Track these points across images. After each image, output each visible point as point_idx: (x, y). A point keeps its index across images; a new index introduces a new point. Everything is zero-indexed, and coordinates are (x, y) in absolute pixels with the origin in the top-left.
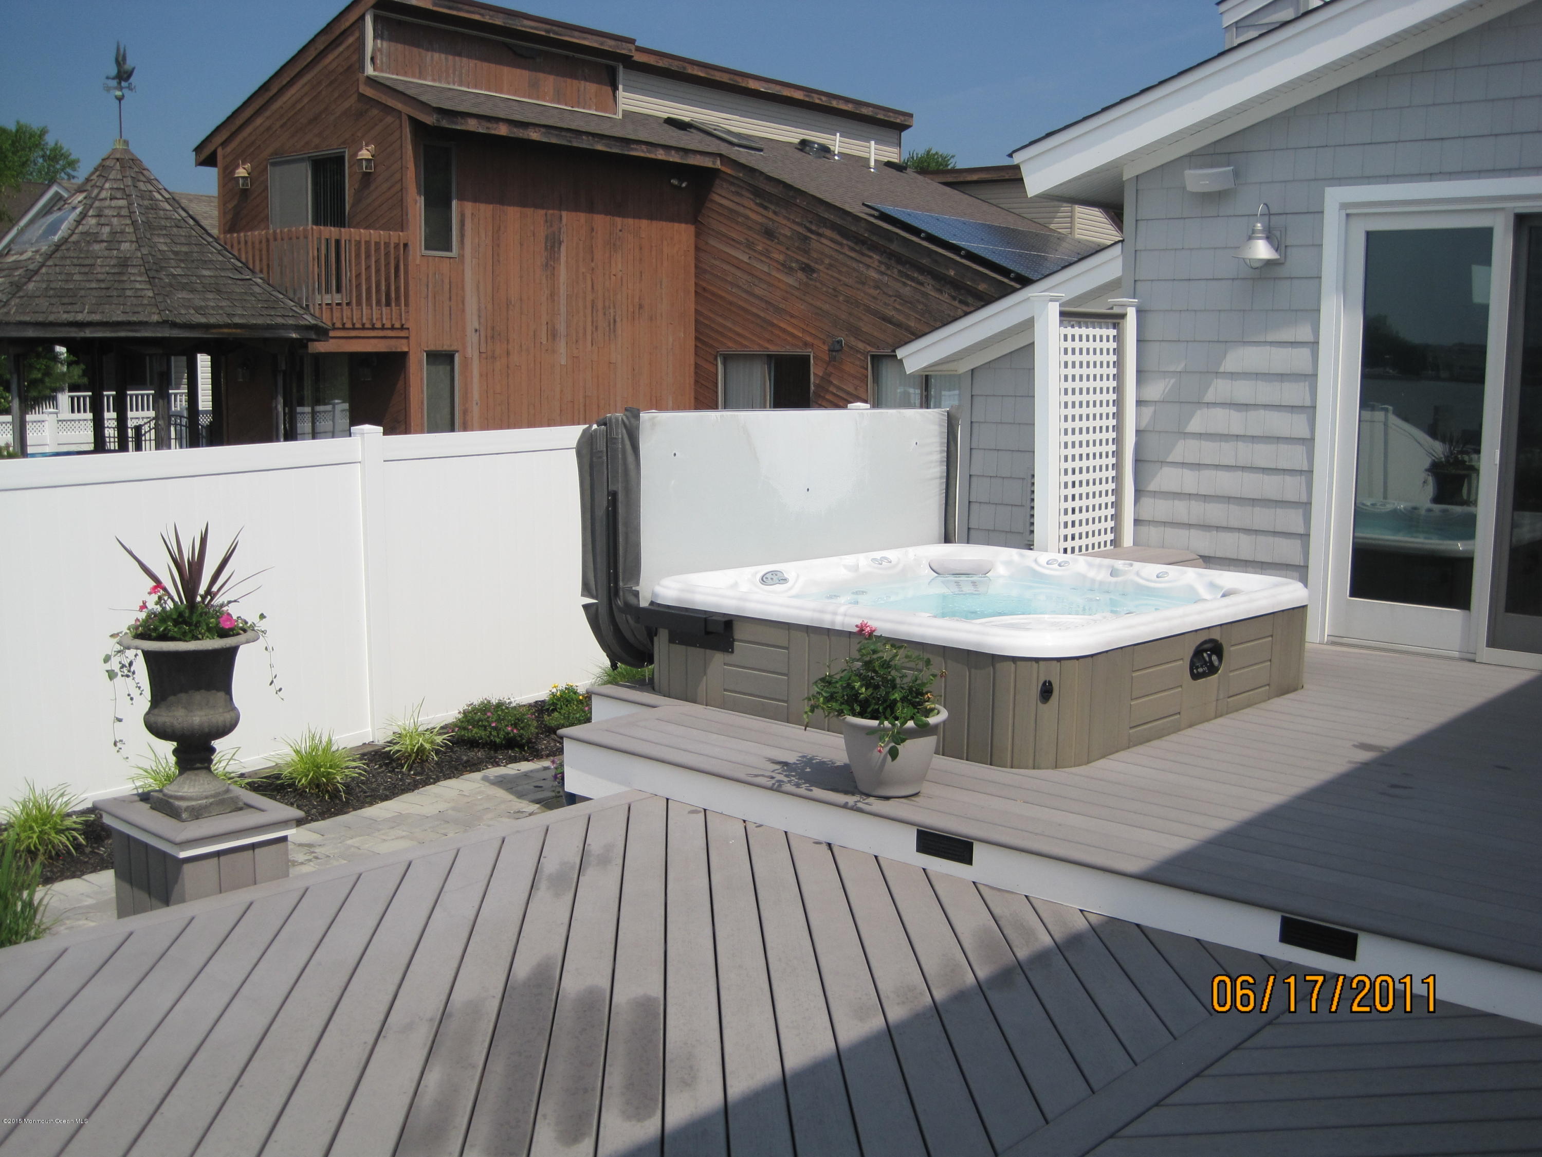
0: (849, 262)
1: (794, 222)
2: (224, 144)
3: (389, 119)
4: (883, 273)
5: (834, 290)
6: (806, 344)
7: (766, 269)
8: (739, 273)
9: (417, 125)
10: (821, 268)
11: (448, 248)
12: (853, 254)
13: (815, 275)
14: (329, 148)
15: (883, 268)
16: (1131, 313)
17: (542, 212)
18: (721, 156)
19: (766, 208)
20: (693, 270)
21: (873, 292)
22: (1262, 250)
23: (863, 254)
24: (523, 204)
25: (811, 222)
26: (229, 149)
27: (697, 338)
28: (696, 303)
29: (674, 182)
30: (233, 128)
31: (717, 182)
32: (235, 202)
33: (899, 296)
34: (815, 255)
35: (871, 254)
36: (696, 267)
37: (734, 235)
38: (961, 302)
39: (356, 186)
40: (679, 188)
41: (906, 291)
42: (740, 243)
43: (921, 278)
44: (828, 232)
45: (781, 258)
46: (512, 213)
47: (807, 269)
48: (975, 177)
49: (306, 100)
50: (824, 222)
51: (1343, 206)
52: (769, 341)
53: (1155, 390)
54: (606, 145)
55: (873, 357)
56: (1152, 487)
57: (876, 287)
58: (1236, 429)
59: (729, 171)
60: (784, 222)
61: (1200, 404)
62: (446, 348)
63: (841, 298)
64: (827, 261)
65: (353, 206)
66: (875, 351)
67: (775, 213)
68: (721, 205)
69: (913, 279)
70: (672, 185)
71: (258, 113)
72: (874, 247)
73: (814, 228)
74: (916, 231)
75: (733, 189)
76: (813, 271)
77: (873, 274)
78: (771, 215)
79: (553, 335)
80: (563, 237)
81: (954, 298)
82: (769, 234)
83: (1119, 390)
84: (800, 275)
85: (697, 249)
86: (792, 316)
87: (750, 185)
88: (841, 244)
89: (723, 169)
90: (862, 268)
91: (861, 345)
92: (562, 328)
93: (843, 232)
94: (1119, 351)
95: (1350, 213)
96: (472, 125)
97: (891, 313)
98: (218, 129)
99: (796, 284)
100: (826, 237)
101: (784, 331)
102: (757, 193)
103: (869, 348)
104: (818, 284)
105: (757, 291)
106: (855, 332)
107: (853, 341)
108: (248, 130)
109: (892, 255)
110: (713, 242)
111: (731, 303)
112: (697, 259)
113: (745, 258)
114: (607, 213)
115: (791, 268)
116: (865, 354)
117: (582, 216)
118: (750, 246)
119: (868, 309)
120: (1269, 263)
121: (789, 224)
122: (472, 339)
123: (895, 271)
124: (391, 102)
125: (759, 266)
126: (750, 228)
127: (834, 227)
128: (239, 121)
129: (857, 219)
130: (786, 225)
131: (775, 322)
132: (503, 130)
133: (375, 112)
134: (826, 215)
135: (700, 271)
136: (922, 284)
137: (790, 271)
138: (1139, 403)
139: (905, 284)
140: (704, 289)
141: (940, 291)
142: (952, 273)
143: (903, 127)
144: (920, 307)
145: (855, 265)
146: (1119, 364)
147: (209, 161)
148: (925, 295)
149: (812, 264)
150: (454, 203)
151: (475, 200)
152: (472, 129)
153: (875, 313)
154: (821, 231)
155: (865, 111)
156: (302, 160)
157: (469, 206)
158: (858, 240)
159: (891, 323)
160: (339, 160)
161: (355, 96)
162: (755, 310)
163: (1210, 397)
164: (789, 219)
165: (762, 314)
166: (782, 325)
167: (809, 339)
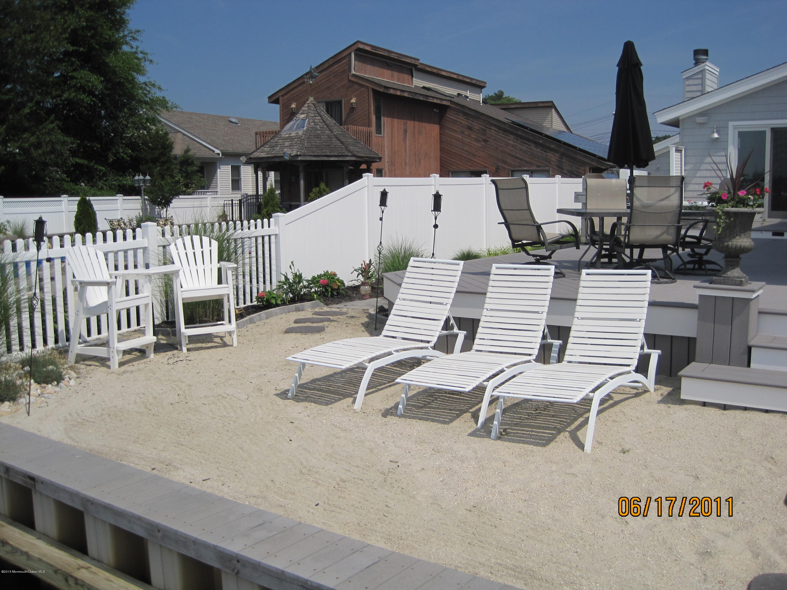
0: (502, 138)
1: (480, 124)
2: (283, 96)
3: (363, 89)
4: (515, 142)
5: (496, 148)
6: (485, 167)
7: (469, 141)
8: (458, 142)
9: (374, 91)
10: (491, 140)
11: (380, 133)
12: (503, 136)
13: (488, 143)
14: (336, 97)
15: (515, 140)
16: (683, 149)
17: (403, 121)
18: (450, 101)
19: (468, 119)
20: (439, 141)
21: (511, 148)
22: (716, 135)
23: (507, 136)
24: (398, 118)
25: (487, 124)
26: (285, 97)
27: (440, 166)
28: (441, 153)
29: (435, 110)
30: (288, 90)
31: (448, 110)
32: (288, 117)
33: (521, 150)
34: (488, 136)
35: (510, 135)
36: (440, 140)
37: (455, 129)
38: (545, 151)
39: (347, 112)
40: (435, 112)
41: (524, 148)
42: (459, 132)
43: (529, 143)
44: (493, 128)
45: (475, 137)
46: (396, 120)
47: (485, 141)
48: (513, 106)
49: (323, 81)
50: (492, 125)
51: (733, 126)
52: (471, 166)
53: (688, 167)
54: (423, 98)
55: (511, 171)
56: (688, 189)
57: (513, 147)
58: (708, 175)
59: (453, 106)
60: (476, 124)
61: (699, 170)
62: (380, 168)
63: (499, 151)
64: (493, 138)
65: (346, 119)
66: (512, 169)
67: (472, 121)
68: (450, 118)
69: (526, 144)
70: (434, 111)
71: (300, 85)
72: (511, 133)
73: (488, 126)
74: (526, 128)
75: (455, 113)
76: (488, 141)
77: (511, 142)
78: (470, 122)
79: (406, 164)
80: (408, 130)
81: (542, 150)
82: (470, 128)
83: (681, 167)
84: (483, 143)
85: (441, 134)
86: (479, 157)
87: (462, 111)
88: (499, 132)
89: (451, 105)
90: (507, 140)
91: (507, 167)
92: (408, 162)
93: (500, 128)
94: (681, 158)
95: (735, 127)
96: (392, 92)
97: (518, 155)
98: (280, 90)
99: (481, 146)
100: (492, 130)
101: (476, 162)
102: (465, 114)
103: (510, 168)
104: (490, 146)
105: (465, 149)
106: (505, 162)
107: (504, 165)
108: (296, 90)
109: (518, 136)
110: (447, 131)
111: (455, 153)
112: (440, 137)
113: (460, 137)
114: (418, 121)
115: (479, 141)
116: (509, 170)
117: (412, 122)
118: (462, 133)
119: (510, 154)
120: (717, 138)
121: (478, 125)
122: (387, 164)
123: (520, 141)
124: (363, 83)
125: (466, 140)
126: (462, 127)
127: (496, 126)
128: (290, 88)
129: (504, 123)
130: (477, 126)
131: (473, 159)
132: (399, 93)
133: (356, 86)
134: (493, 122)
135: (441, 141)
136: (530, 145)
137: (478, 141)
138: (685, 170)
139: (523, 146)
140: (444, 148)
141: (537, 148)
142: (541, 142)
143: (483, 87)
144: (530, 153)
145: (504, 139)
146: (681, 161)
147: (276, 102)
148: (531, 149)
149: (487, 139)
150: (382, 118)
151: (387, 117)
152: (391, 93)
153: (512, 156)
154: (491, 127)
155: (474, 82)
156: (322, 102)
157: (386, 118)
158: (505, 131)
159: (518, 159)
160: (339, 103)
161: (347, 80)
162: (465, 155)
163: (702, 168)
164: (477, 123)
165: (468, 157)
166: (476, 161)
167: (486, 165)
